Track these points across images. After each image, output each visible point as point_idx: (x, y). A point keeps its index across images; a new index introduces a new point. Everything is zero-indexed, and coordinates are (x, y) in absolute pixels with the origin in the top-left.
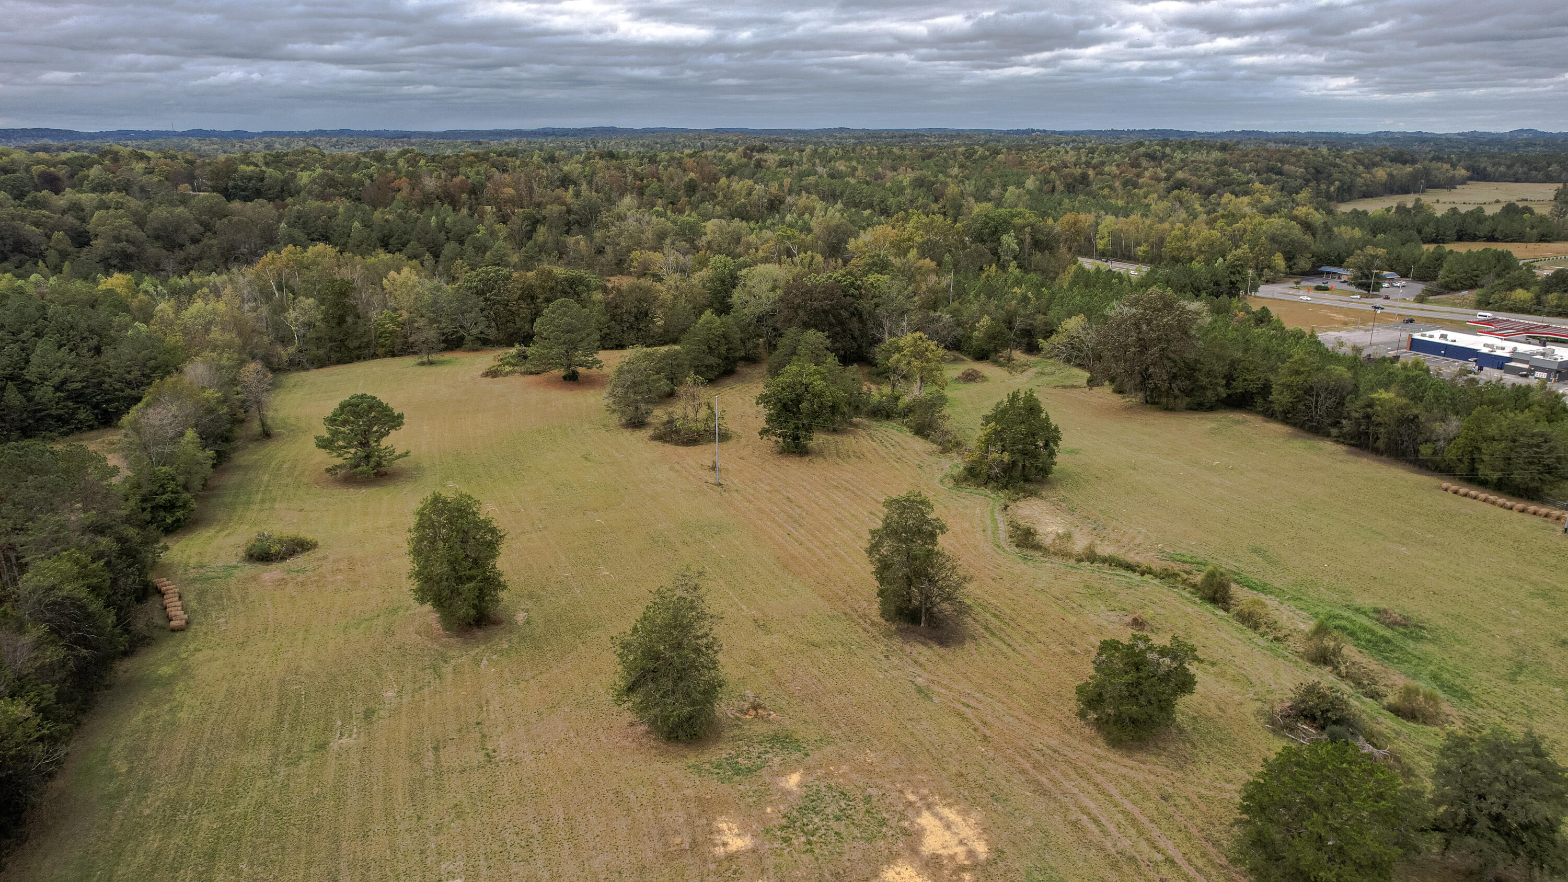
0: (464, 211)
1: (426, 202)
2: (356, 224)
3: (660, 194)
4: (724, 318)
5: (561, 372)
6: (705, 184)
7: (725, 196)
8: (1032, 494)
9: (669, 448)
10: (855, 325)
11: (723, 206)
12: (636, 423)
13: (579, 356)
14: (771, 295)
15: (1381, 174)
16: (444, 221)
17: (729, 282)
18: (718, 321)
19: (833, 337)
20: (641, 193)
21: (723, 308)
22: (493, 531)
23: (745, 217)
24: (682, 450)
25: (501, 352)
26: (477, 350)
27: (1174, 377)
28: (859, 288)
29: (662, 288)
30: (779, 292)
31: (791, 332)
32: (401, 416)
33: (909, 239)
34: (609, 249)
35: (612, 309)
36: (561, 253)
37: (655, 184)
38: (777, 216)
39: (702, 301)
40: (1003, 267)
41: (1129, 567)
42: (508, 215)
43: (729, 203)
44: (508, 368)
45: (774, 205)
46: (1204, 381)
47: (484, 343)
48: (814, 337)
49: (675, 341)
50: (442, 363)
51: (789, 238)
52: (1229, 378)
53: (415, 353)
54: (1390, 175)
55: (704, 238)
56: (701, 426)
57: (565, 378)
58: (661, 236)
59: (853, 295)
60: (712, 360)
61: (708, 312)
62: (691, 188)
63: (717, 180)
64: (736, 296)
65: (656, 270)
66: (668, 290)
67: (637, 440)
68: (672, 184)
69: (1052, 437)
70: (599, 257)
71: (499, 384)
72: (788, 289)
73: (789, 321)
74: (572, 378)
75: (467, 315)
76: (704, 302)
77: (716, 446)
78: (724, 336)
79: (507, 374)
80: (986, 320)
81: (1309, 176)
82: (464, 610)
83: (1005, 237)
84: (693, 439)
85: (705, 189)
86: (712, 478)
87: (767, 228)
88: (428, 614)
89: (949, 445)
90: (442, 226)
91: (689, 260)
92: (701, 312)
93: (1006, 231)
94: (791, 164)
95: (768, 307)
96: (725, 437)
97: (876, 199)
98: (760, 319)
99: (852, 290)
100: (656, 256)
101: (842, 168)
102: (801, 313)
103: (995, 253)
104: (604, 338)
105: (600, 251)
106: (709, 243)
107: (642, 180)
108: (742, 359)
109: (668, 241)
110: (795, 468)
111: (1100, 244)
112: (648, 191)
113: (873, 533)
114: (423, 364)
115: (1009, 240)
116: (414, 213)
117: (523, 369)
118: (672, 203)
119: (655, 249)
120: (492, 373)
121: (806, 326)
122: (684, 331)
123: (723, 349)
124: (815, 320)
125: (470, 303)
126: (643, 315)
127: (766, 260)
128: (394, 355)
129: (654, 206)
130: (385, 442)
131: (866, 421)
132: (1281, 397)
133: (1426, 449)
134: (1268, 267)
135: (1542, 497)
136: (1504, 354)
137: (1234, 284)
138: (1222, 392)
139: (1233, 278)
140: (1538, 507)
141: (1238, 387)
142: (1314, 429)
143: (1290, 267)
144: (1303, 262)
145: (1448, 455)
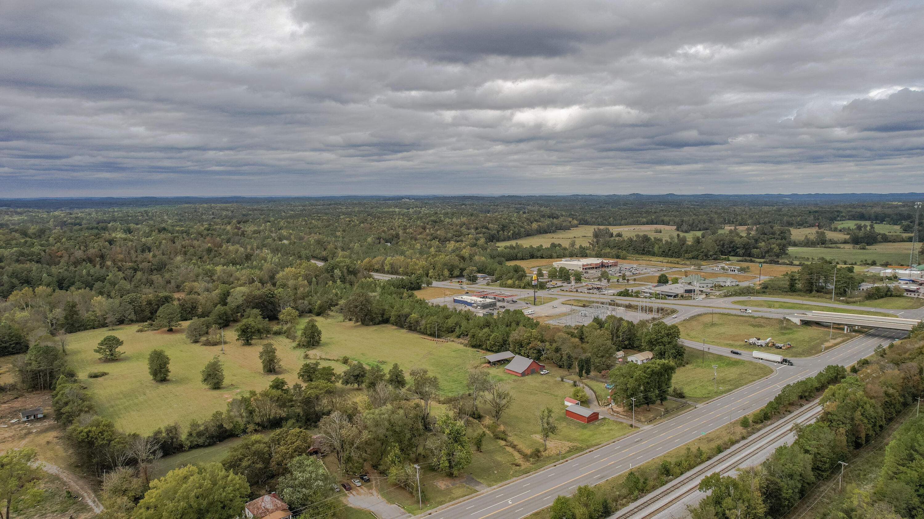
0: (98, 266)
1: (76, 263)
2: (45, 275)
3: (195, 254)
4: (225, 307)
5: (167, 329)
6: (216, 249)
7: (225, 254)
8: (314, 349)
9: (208, 347)
10: (270, 307)
11: (225, 259)
12: (196, 342)
13: (173, 323)
14: (241, 298)
15: (535, 225)
16: (89, 271)
17: (227, 294)
18: (222, 308)
19: (262, 311)
20: (185, 253)
21: (225, 304)
22: (168, 358)
23: (234, 263)
24: (212, 347)
25: (142, 324)
26: (130, 324)
27: (366, 315)
28: (272, 294)
29: (201, 298)
30: (244, 297)
31: (248, 310)
32: (122, 342)
33: (299, 273)
34: (173, 282)
35: (182, 306)
36: (151, 283)
37: (192, 250)
38: (249, 262)
39: (216, 301)
40: (334, 282)
41: (330, 360)
42: (120, 267)
43: (227, 257)
44: (146, 329)
45: (248, 257)
46: (374, 316)
47: (132, 322)
48: (256, 311)
49: (208, 316)
50: (117, 329)
51: (253, 274)
52: (383, 315)
53: (107, 326)
54: (539, 226)
55: (216, 275)
56: (218, 341)
57: (168, 331)
58: (197, 276)
59: (270, 297)
60: (221, 321)
61: (219, 305)
62: (209, 251)
63: (221, 247)
64: (229, 299)
65: (196, 290)
66: (203, 298)
67: (197, 347)
68: (200, 249)
69: (319, 333)
70: (169, 285)
71: (144, 334)
72: (248, 295)
73: (248, 307)
74: (170, 330)
75: (127, 312)
76: (217, 302)
77: (223, 346)
78: (225, 313)
79: (146, 331)
80: (319, 302)
81: (499, 229)
82: (159, 377)
83: (336, 271)
84: (215, 344)
85: (216, 251)
86: (222, 352)
87: (245, 268)
88: (151, 377)
89: (294, 338)
90: (88, 274)
91: (210, 285)
92: (216, 306)
93: (336, 269)
94: (260, 232)
95: (241, 302)
96: (225, 343)
97: (296, 252)
98: (238, 307)
99: (270, 295)
100: (196, 284)
101: (285, 233)
102: (251, 304)
103: (332, 276)
104: (181, 317)
105: (169, 282)
106: (219, 278)
107: (185, 248)
108: (232, 321)
109: (201, 277)
110: (248, 349)
111: (386, 268)
112: (189, 253)
113: (261, 353)
114: (110, 330)
115: (337, 272)
116: (72, 268)
117: (152, 329)
118: (200, 258)
119: (194, 281)
120: (140, 331)
121: (253, 308)
122: (210, 313)
123: (224, 318)
124: (256, 306)
125: (128, 307)
126: (194, 308)
127: (241, 286)
128: (94, 328)
129: (192, 260)
130: (117, 350)
131: (272, 336)
132: (393, 319)
133: (418, 328)
134: (442, 275)
135: (439, 337)
136: (473, 302)
137: (418, 283)
138: (380, 319)
139: (418, 281)
140: (436, 339)
141: (385, 317)
142: (402, 327)
143: (452, 274)
144: (456, 272)
145: (422, 329)
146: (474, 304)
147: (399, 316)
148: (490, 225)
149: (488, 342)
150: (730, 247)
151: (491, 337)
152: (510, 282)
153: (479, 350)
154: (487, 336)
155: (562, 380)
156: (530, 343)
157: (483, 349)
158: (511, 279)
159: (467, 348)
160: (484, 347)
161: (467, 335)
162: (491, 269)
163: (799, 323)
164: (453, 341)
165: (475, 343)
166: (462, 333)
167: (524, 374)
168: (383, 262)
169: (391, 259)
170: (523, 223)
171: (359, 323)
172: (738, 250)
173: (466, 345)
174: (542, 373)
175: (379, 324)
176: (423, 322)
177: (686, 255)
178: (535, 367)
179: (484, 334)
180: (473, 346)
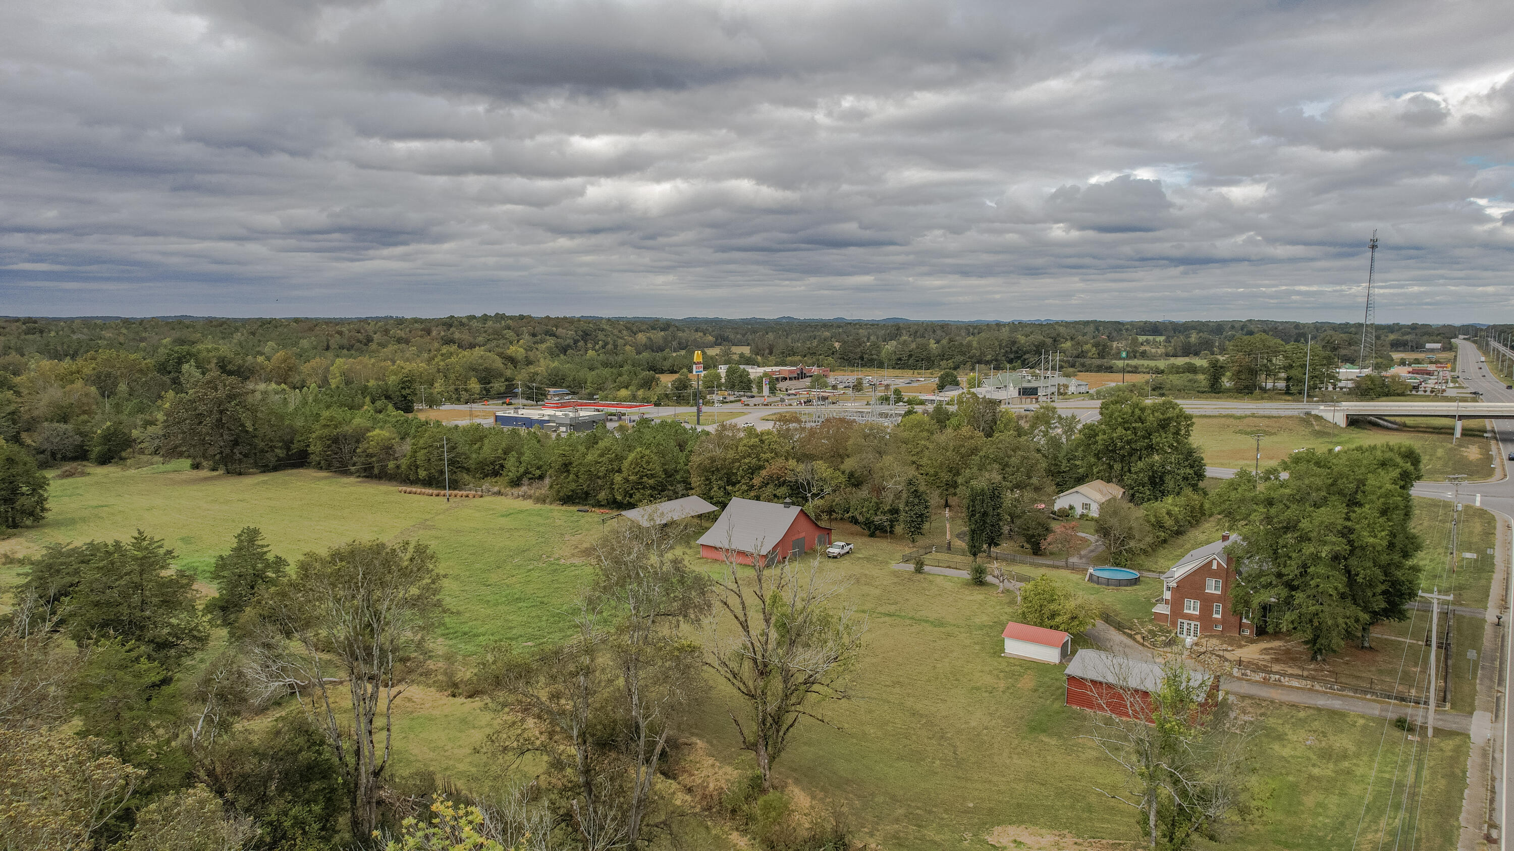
8: (12, 536)
27: (235, 443)
46: (262, 444)
52: (288, 441)
80: (107, 424)
132: (316, 448)
133: (391, 465)
134: (466, 390)
135: (455, 485)
136: (546, 418)
137: (405, 397)
138: (281, 453)
139: (404, 392)
140: (447, 492)
141: (295, 448)
142: (343, 470)
143: (488, 391)
144: (498, 386)
145: (404, 467)
146: (548, 421)
147: (336, 440)
148: (560, 330)
149: (618, 478)
150: (1011, 352)
151: (626, 464)
152: (624, 393)
153: (587, 508)
154: (611, 461)
155: (919, 570)
156: (761, 468)
157: (599, 505)
158: (627, 387)
159: (547, 507)
160: (602, 496)
161: (541, 478)
162: (574, 380)
163: (1342, 423)
164: (499, 493)
165: (573, 486)
166: (526, 472)
167: (774, 558)
168: (327, 370)
169: (345, 364)
170: (620, 331)
171: (220, 472)
172: (1026, 356)
173: (542, 500)
174: (834, 551)
175: (276, 469)
176: (407, 447)
177: (943, 363)
178: (806, 531)
179: (601, 455)
180: (568, 500)
